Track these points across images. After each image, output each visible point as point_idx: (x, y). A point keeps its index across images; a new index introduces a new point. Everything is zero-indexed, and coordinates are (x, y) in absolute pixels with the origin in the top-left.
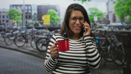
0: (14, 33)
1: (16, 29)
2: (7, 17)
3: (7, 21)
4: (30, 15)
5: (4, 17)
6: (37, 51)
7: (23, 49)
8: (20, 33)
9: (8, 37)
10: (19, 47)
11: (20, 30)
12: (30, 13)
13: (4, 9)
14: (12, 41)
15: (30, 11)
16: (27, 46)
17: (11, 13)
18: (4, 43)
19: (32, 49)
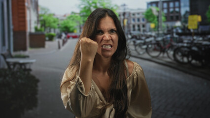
0: (148, 40)
1: (151, 36)
2: (143, 20)
3: (144, 26)
4: (177, 14)
5: (139, 20)
6: (175, 62)
7: (159, 59)
8: (155, 40)
9: (140, 45)
10: (153, 57)
11: (155, 37)
12: (177, 12)
13: (139, 9)
14: (144, 51)
15: (177, 10)
16: (163, 57)
17: (149, 14)
18: (135, 52)
19: (169, 60)
